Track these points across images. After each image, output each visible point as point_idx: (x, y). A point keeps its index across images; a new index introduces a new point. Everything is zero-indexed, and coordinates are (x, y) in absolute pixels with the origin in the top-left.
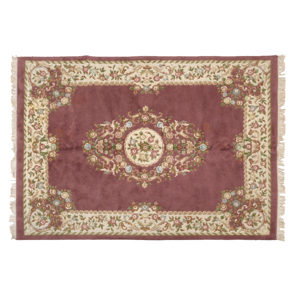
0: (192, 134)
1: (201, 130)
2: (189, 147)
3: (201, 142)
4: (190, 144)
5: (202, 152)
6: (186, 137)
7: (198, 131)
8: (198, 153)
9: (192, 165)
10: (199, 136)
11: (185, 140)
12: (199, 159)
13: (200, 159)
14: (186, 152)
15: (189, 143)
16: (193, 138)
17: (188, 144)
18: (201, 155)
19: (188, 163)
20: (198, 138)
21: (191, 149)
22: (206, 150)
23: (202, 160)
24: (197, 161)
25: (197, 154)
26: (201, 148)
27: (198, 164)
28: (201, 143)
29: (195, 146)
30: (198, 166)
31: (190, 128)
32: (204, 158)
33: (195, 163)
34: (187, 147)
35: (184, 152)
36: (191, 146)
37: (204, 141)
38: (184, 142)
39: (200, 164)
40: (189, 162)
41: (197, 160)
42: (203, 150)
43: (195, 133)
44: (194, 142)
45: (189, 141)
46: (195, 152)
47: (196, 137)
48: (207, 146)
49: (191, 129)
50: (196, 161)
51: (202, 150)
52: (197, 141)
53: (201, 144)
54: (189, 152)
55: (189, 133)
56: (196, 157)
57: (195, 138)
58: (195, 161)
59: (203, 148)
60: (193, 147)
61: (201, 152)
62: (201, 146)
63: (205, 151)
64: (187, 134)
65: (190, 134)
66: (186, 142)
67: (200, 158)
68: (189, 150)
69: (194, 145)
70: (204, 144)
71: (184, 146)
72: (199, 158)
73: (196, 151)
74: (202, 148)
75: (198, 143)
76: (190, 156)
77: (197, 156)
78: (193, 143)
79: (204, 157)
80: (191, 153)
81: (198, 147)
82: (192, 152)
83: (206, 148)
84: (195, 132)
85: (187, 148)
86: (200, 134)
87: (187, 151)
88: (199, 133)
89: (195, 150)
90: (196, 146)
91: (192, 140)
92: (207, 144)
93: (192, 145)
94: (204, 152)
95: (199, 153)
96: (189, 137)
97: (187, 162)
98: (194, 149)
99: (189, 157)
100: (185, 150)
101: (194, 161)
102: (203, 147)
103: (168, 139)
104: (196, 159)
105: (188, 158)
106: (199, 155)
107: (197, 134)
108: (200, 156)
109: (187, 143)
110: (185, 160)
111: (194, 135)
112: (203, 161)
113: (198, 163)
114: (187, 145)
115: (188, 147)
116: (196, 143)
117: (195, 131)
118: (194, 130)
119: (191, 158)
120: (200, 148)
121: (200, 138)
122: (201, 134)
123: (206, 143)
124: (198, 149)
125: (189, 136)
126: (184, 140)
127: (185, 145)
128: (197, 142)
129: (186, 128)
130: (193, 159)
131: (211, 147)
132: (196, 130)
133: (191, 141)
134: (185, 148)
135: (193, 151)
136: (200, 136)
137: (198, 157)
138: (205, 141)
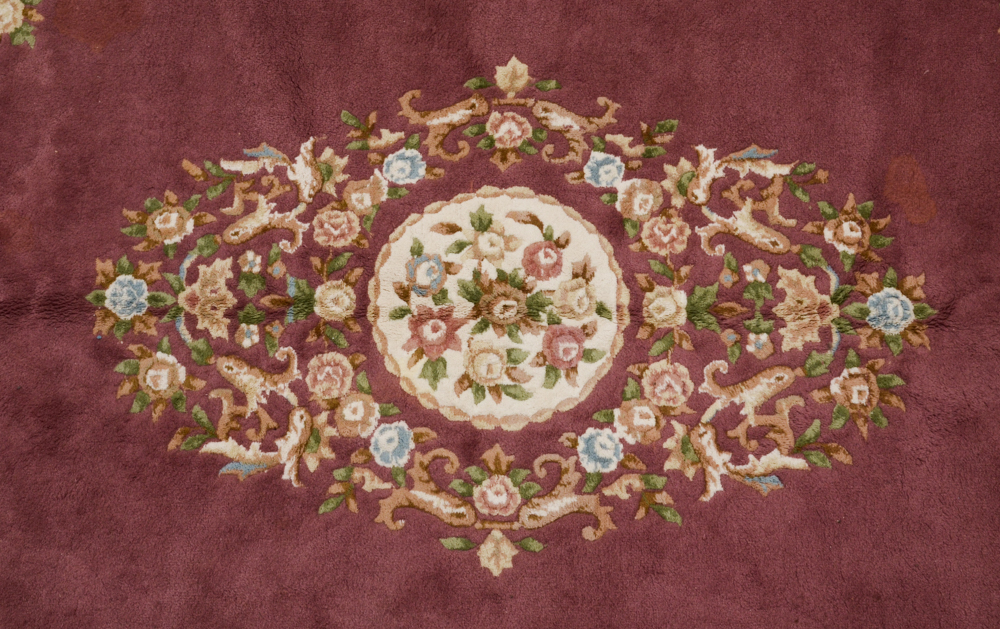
0: (809, 228)
1: (870, 204)
2: (797, 311)
3: (872, 278)
4: (802, 292)
5: (883, 339)
6: (774, 244)
7: (848, 206)
8: (855, 345)
9: (817, 423)
10: (860, 243)
11: (768, 262)
12: (865, 388)
13: (875, 387)
14: (776, 341)
15: (795, 284)
16: (816, 252)
17: (790, 292)
18: (881, 362)
19: (794, 413)
20: (852, 251)
21: (807, 320)
22: (913, 328)
23: (886, 390)
24: (855, 400)
25: (852, 355)
26: (874, 313)
27: (860, 422)
28: (873, 284)
29: (834, 300)
30: (864, 430)
31: (799, 193)
32: (898, 381)
33: (841, 412)
34: (780, 310)
35: (764, 337)
36: (807, 302)
37: (891, 273)
38: (761, 278)
39: (875, 419)
40: (799, 401)
41: (855, 389)
42: (893, 331)
43: (832, 222)
44: (828, 279)
45: (794, 273)
46: (836, 338)
47: (841, 248)
48: (915, 300)
49: (805, 199)
50: (848, 398)
51: (880, 326)
52: (847, 268)
53: (874, 291)
54: (794, 339)
55: (792, 222)
56: (845, 373)
57: (830, 253)
58: (840, 400)
59: (891, 313)
60: (823, 310)
61: (876, 341)
62: (876, 305)
63: (903, 335)
64: (778, 228)
65: (798, 228)
66: (773, 278)
67: (873, 378)
68: (791, 325)
69: (827, 298)
70: (892, 291)
71: (759, 304)
72: (867, 379)
73: (841, 331)
74: (884, 315)
75: (852, 281)
76: (802, 366)
77: (853, 365)
78: (822, 285)
79: (899, 373)
80: (809, 347)
81: (852, 309)
82: (814, 337)
83: (912, 318)
84: (829, 217)
85: (780, 314)
86: (867, 228)
87: (782, 331)
88: (860, 223)
89: (834, 329)
90: (841, 304)
91: (810, 263)
92: (919, 293)
93: (810, 295)
94: (894, 339)
95: (863, 346)
96: (796, 249)
97: (785, 406)
98: (827, 320)
99: (799, 372)
100: (766, 324)
101: (831, 399)
102: (890, 307)
103: (655, 257)
104: (843, 388)
105: (788, 376)
106: (863, 360)
107: (846, 226)
108: (871, 368)
109: (780, 285)
110: (769, 392)
111: (828, 234)
112: (894, 400)
113: (860, 415)
114: (781, 296)
115: (790, 310)
116: (842, 282)
117: (829, 211)
118: (824, 206)
119: (809, 376)
120: (866, 312)
121: (864, 254)
122: (874, 230)
123: (910, 281)
124: (858, 323)
125: (793, 242)
126: (760, 263)
127: (769, 296)
128: (847, 279)
129: (771, 190)
130: (826, 387)
131: (947, 310)
132: (838, 205)
133: (805, 272)
134: (767, 314)
135: (825, 333)
136: (866, 243)
137: (855, 370)
138: (897, 269)
